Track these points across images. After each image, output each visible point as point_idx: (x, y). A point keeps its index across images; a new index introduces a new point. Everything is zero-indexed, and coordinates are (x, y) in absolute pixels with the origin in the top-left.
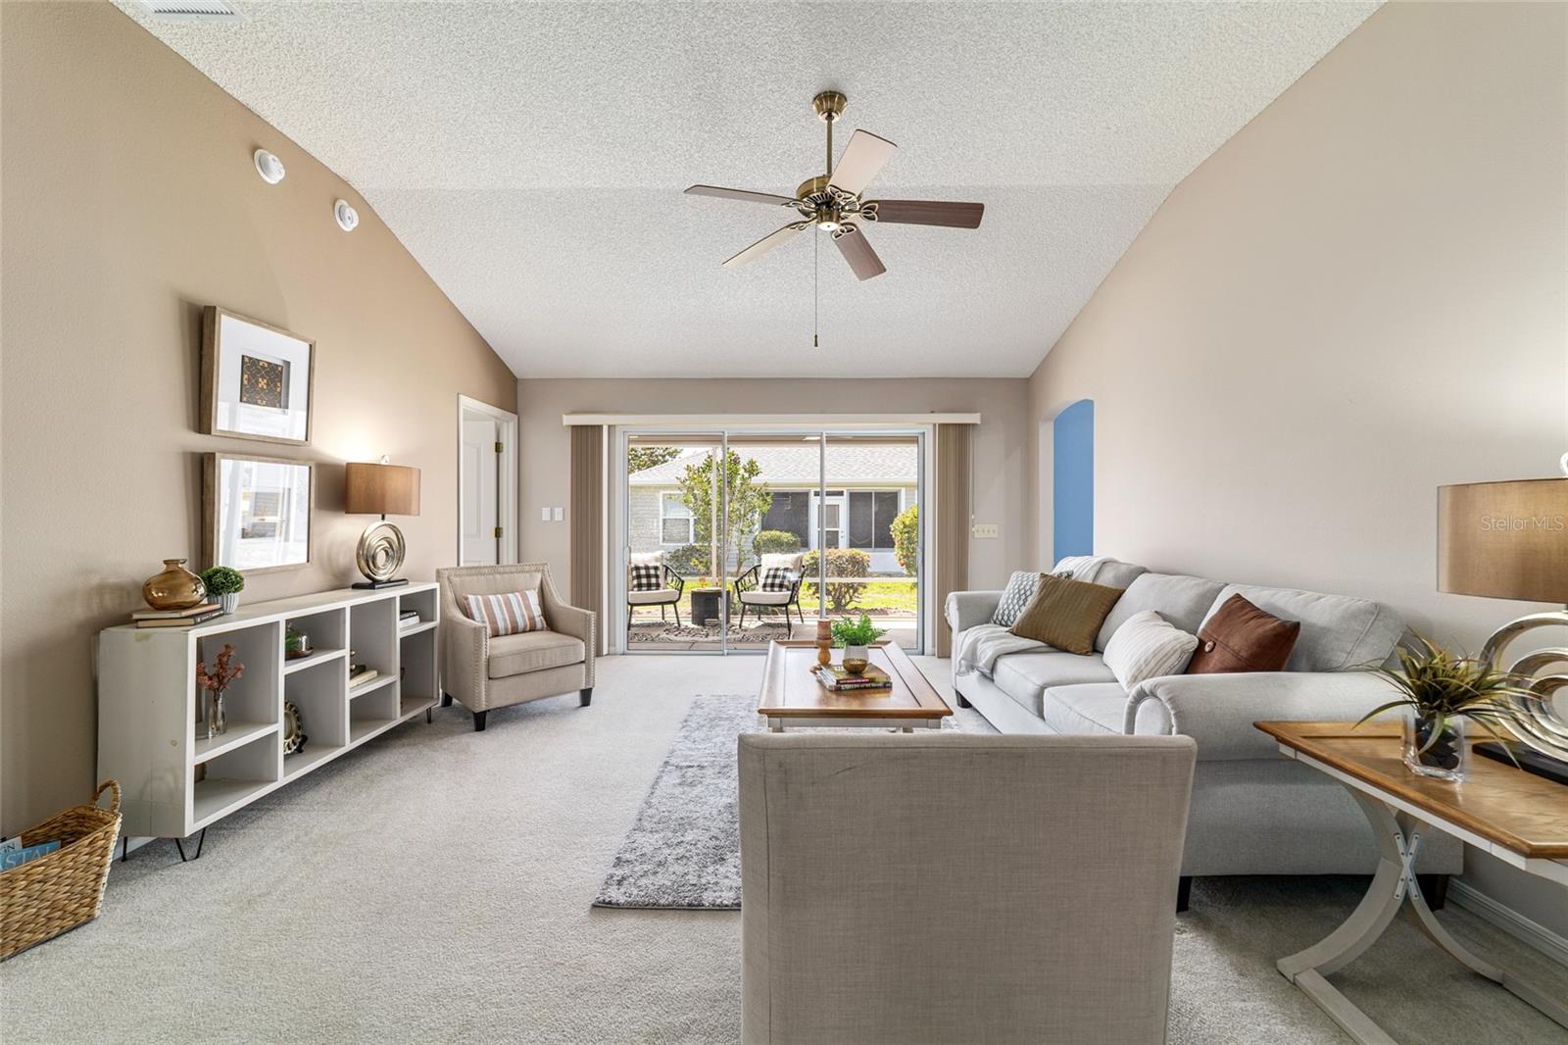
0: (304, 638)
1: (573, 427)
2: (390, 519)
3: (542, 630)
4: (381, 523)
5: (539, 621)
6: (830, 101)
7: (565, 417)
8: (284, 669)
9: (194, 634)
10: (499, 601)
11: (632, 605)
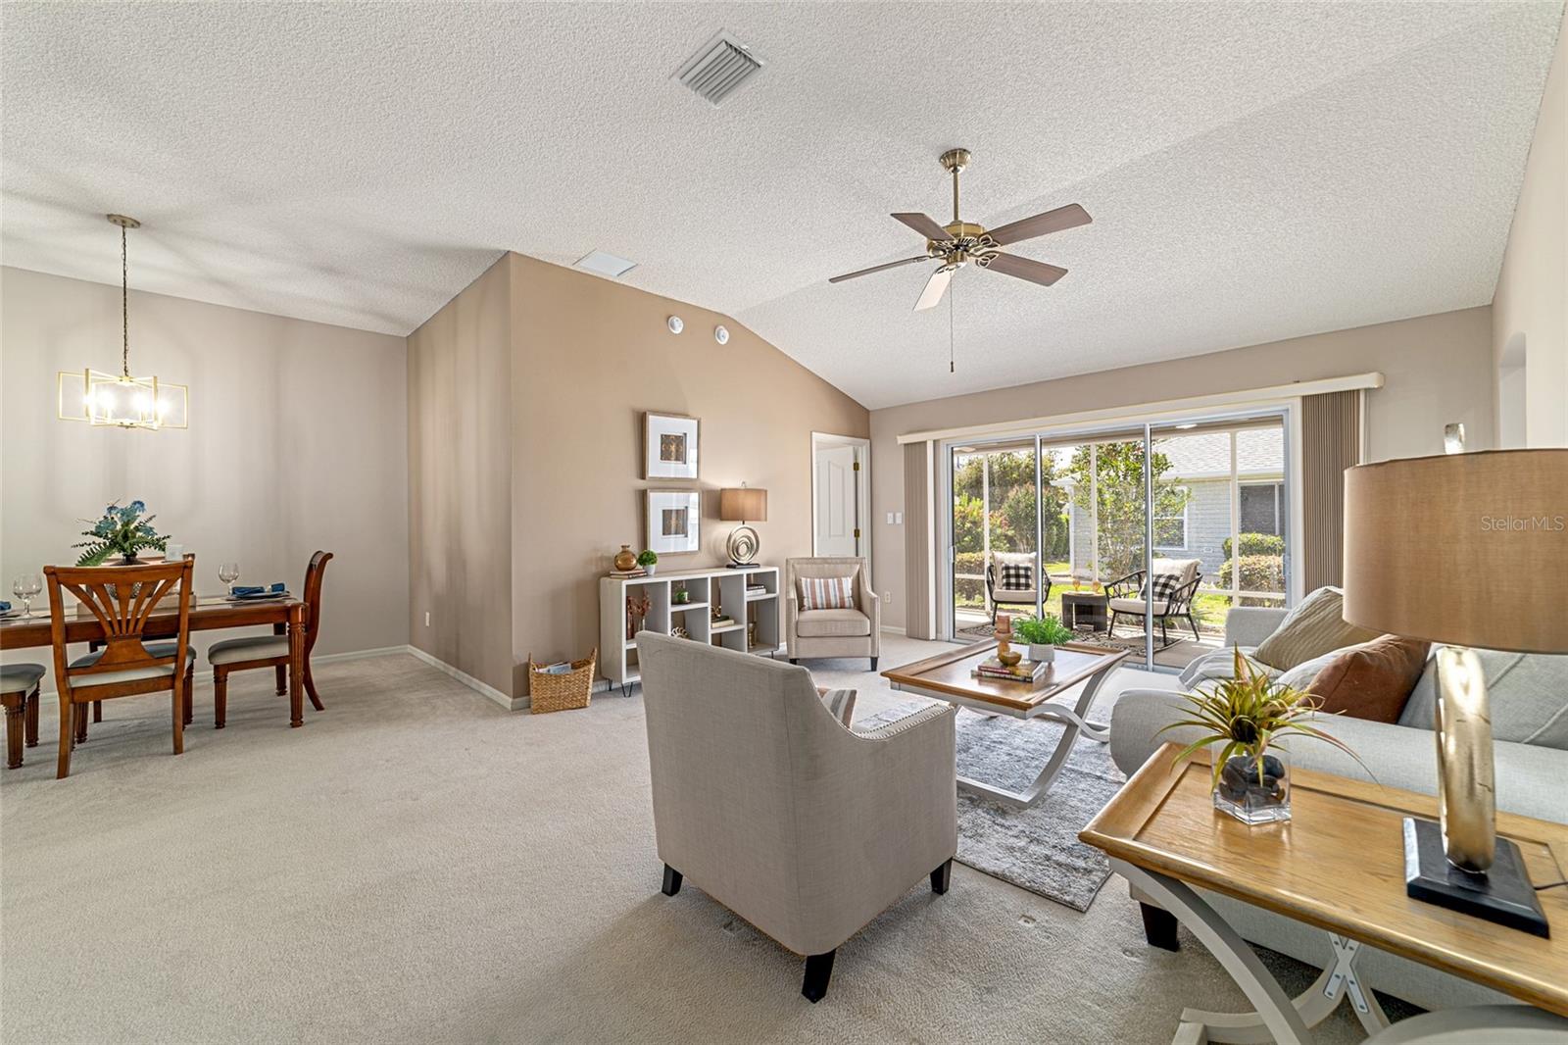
0: (686, 593)
1: (905, 445)
2: (748, 524)
3: (850, 608)
4: (742, 526)
5: (848, 601)
6: (953, 158)
7: (898, 437)
8: (671, 609)
9: (625, 583)
10: (820, 583)
11: (997, 602)
